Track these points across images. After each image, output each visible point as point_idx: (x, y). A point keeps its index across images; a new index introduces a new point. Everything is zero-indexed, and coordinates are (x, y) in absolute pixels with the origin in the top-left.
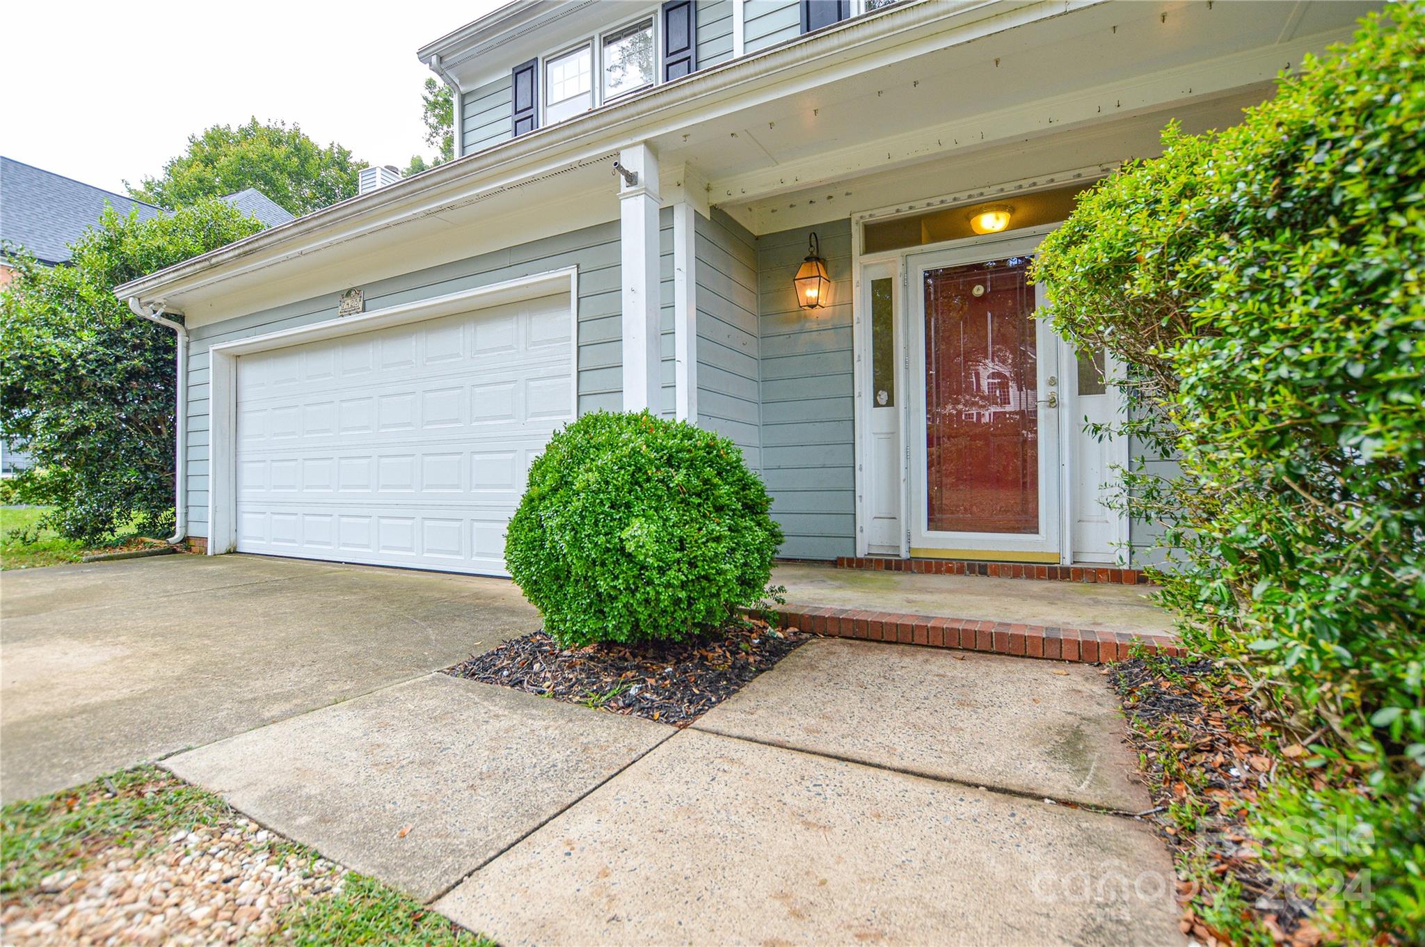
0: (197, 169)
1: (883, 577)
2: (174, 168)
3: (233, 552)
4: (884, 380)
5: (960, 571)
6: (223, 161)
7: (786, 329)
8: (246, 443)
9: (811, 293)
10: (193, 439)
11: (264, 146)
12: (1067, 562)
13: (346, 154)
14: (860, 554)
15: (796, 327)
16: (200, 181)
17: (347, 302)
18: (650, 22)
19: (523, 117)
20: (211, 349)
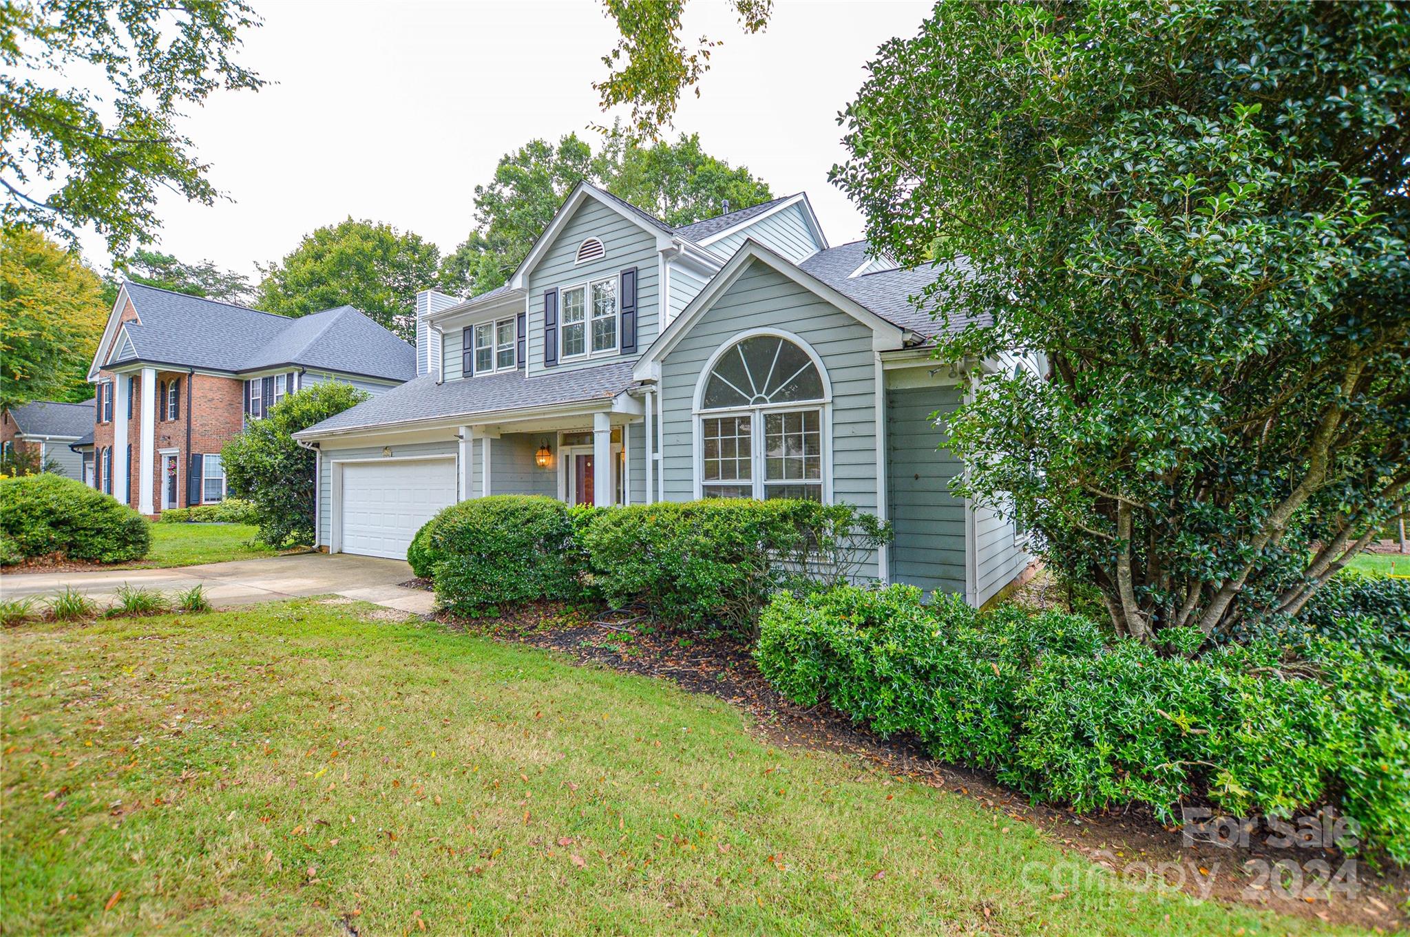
0: (310, 265)
2: (290, 261)
3: (340, 552)
6: (328, 257)
7: (539, 471)
8: (347, 504)
9: (544, 460)
10: (323, 501)
11: (357, 242)
13: (418, 239)
15: (542, 471)
16: (312, 274)
17: (385, 452)
18: (514, 320)
19: (467, 351)
20: (332, 462)
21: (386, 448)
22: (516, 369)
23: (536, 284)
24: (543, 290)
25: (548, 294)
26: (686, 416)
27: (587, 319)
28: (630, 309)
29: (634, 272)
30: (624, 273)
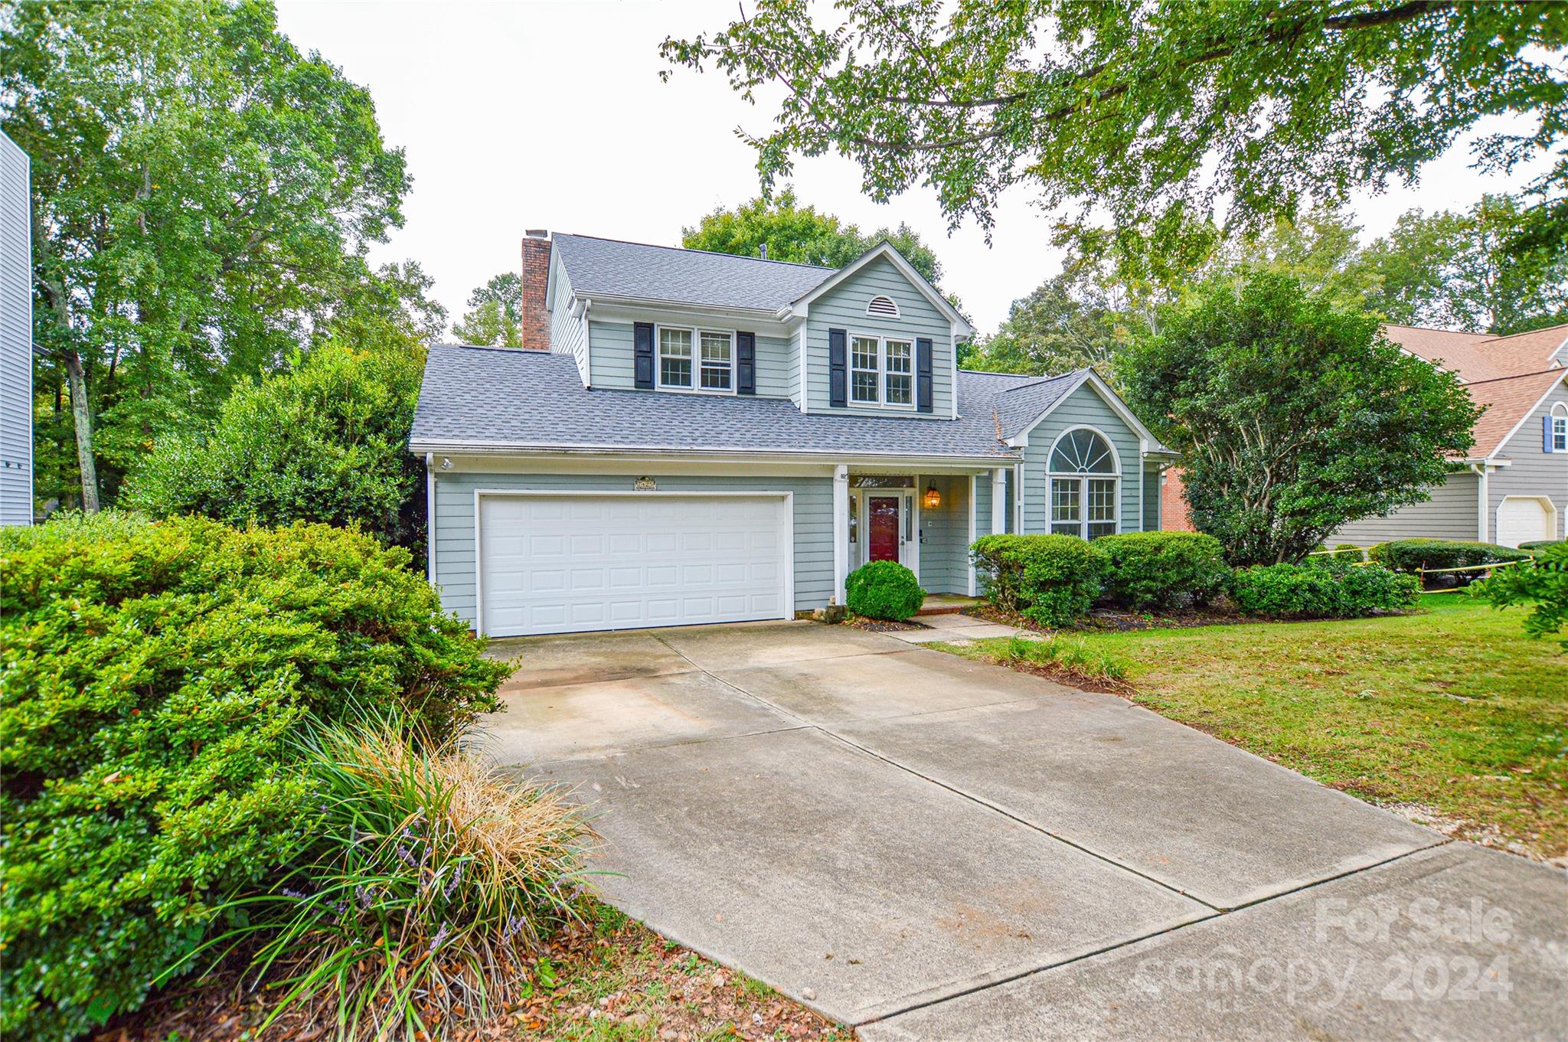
4: (853, 532)
8: (498, 560)
10: (445, 557)
17: (642, 484)
18: (728, 337)
19: (643, 354)
20: (477, 492)
21: (643, 478)
22: (735, 394)
23: (816, 317)
24: (827, 327)
25: (832, 332)
26: (1040, 475)
27: (882, 371)
28: (926, 373)
29: (929, 342)
30: (920, 341)
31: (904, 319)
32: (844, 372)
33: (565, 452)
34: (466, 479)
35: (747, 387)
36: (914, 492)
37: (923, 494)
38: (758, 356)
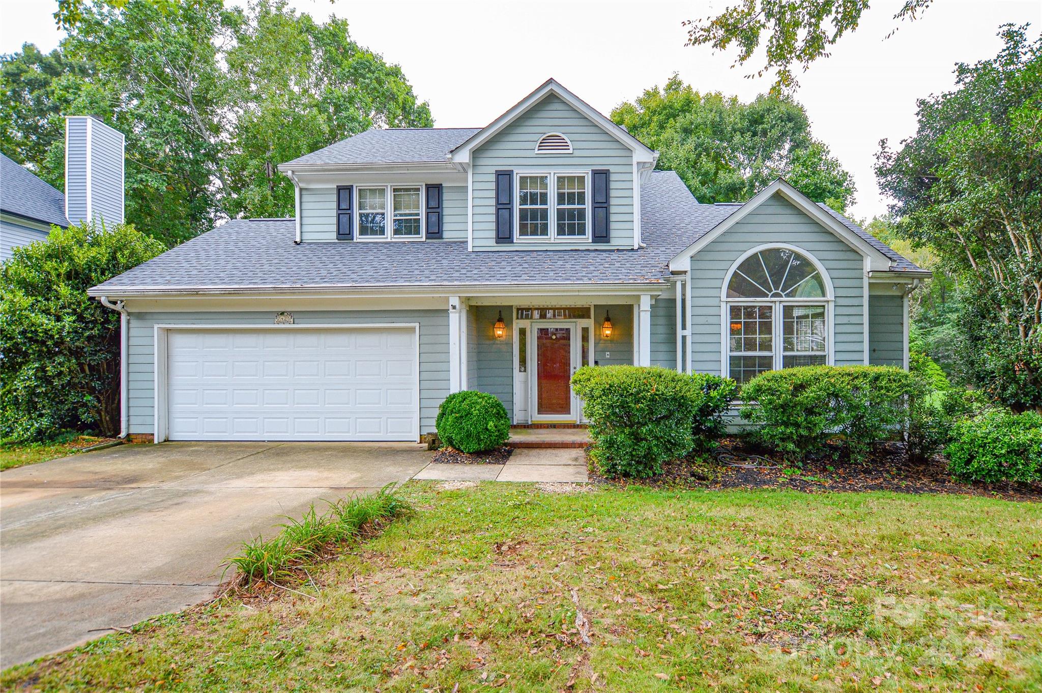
1: (524, 431)
3: (168, 440)
4: (523, 361)
5: (548, 427)
7: (488, 342)
8: (180, 380)
9: (499, 332)
10: (134, 377)
12: (578, 423)
14: (515, 423)
15: (491, 342)
17: (281, 318)
18: (418, 190)
19: (344, 213)
20: (156, 326)
21: (282, 313)
22: (424, 239)
23: (482, 162)
24: (493, 170)
25: (499, 174)
26: (714, 302)
27: (552, 206)
28: (602, 205)
29: (606, 173)
30: (595, 173)
31: (577, 153)
32: (511, 210)
33: (196, 292)
34: (156, 316)
35: (435, 232)
36: (589, 323)
37: (599, 325)
38: (445, 204)
